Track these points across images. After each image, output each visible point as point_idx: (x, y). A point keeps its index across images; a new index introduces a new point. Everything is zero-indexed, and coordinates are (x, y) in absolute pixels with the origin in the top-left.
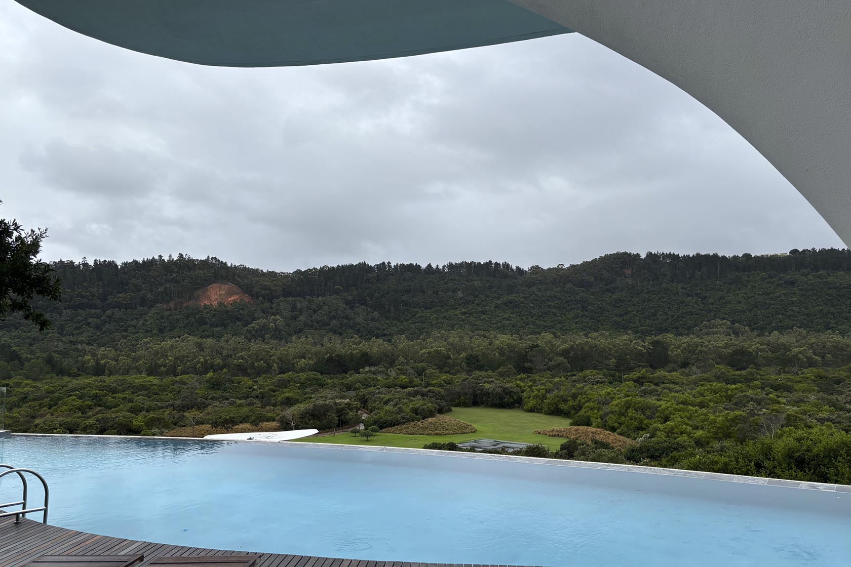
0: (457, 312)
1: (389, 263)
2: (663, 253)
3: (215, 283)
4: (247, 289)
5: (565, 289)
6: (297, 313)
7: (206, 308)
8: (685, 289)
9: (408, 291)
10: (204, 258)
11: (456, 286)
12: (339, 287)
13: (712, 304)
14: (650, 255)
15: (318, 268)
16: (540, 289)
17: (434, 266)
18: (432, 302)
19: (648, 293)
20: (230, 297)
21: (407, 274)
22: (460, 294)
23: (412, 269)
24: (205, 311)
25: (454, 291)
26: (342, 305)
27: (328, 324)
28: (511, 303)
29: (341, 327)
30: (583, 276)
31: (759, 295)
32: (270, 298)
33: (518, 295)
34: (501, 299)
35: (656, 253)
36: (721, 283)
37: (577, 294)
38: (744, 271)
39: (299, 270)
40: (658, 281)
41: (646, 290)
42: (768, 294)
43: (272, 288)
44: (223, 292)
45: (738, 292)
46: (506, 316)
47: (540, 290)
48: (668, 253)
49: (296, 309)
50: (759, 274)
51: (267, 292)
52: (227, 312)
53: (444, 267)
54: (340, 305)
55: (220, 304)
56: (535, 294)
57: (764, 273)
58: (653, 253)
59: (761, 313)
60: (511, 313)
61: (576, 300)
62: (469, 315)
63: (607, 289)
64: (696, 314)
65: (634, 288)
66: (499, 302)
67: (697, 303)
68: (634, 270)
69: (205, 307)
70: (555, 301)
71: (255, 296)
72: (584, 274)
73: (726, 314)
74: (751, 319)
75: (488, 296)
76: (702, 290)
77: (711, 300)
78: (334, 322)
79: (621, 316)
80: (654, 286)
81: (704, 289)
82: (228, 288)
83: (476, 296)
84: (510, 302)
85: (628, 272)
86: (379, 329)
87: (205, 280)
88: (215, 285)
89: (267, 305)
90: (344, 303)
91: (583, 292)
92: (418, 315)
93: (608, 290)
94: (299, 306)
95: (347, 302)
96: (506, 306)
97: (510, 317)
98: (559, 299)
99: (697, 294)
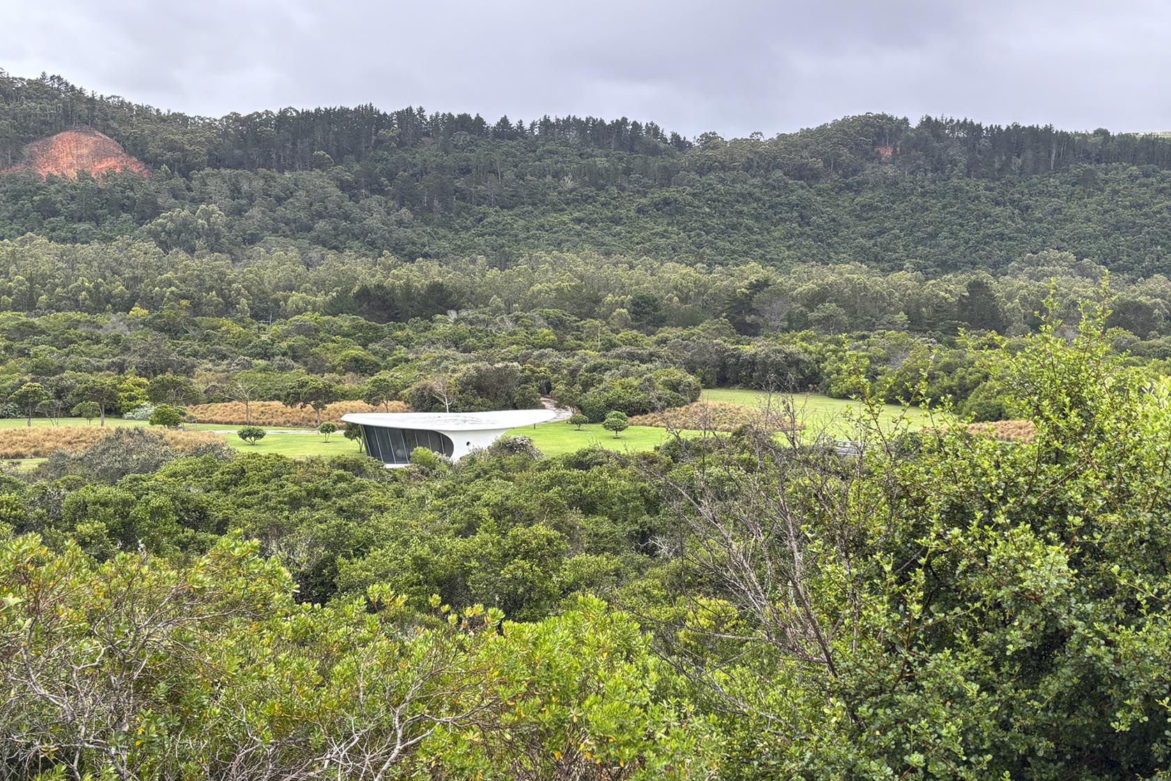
0: (565, 218)
1: (421, 110)
2: (952, 121)
3: (66, 130)
4: (134, 147)
5: (771, 181)
6: (244, 202)
7: (53, 183)
8: (991, 190)
9: (466, 171)
10: (34, 76)
11: (559, 165)
12: (322, 153)
13: (1040, 221)
14: (928, 123)
15: (276, 112)
16: (724, 180)
17: (514, 123)
18: (513, 196)
19: (923, 195)
20: (100, 162)
21: (460, 135)
22: (569, 183)
23: (469, 125)
24: (52, 188)
25: (557, 175)
26: (334, 192)
27: (310, 229)
28: (668, 204)
29: (336, 236)
30: (802, 157)
31: (1125, 207)
32: (185, 168)
33: (680, 188)
34: (650, 195)
35: (939, 119)
36: (1057, 183)
37: (792, 191)
38: (1098, 161)
39: (235, 114)
40: (943, 173)
41: (920, 190)
42: (1141, 206)
43: (187, 147)
44: (85, 151)
45: (1085, 200)
46: (660, 229)
47: (722, 181)
48: (962, 120)
49: (239, 192)
50: (1125, 169)
51: (178, 154)
52: (100, 191)
53: (533, 125)
54: (329, 189)
55: (83, 176)
56: (713, 189)
57: (1135, 168)
58: (934, 119)
59: (1126, 241)
60: (668, 224)
61: (790, 204)
62: (589, 223)
63: (847, 184)
64: (1010, 239)
65: (898, 183)
66: (643, 201)
67: (1011, 218)
68: (898, 149)
69: (51, 180)
70: (750, 203)
71: (152, 162)
72: (805, 153)
73: (1063, 240)
74: (1107, 251)
75: (623, 190)
76: (1022, 193)
77: (1038, 214)
78: (321, 224)
79: (872, 237)
80: (934, 182)
81: (1026, 191)
82: (95, 143)
83: (602, 188)
84: (666, 202)
85: (887, 152)
86: (414, 244)
87: (45, 123)
88: (66, 135)
89: (179, 182)
90: (337, 186)
91: (802, 188)
92: (489, 220)
93: (849, 187)
94: (245, 187)
95: (343, 186)
96: (658, 210)
97: (666, 231)
98: (758, 200)
99: (1012, 202)
